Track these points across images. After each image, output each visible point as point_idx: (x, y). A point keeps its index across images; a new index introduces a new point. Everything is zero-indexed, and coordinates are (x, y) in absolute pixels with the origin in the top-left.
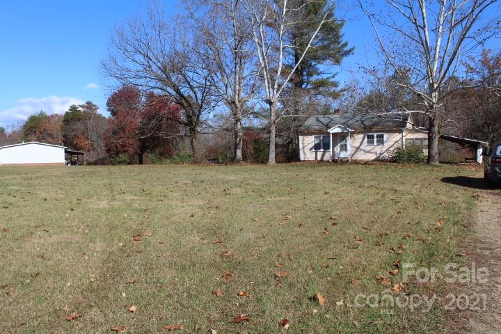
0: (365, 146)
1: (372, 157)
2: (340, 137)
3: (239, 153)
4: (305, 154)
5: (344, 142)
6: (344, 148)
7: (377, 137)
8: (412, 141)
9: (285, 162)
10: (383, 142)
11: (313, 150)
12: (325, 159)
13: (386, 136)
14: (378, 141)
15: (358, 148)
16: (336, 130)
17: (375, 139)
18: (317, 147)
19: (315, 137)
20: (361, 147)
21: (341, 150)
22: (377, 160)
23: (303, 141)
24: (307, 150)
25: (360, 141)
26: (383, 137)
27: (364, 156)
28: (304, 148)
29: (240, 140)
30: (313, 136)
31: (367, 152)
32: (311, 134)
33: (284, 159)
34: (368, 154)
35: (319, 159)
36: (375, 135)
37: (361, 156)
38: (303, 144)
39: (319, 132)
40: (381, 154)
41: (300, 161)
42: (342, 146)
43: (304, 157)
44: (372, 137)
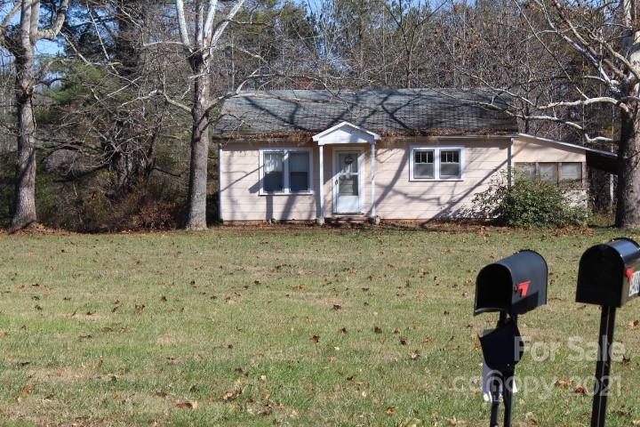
0: (409, 182)
1: (426, 212)
2: (346, 156)
3: (28, 199)
4: (233, 202)
5: (348, 172)
6: (351, 186)
7: (443, 156)
8: (531, 169)
9: (167, 227)
10: (457, 172)
11: (262, 191)
12: (295, 216)
13: (465, 154)
14: (443, 169)
15: (389, 188)
16: (337, 136)
17: (437, 163)
18: (271, 184)
19: (266, 155)
20: (397, 186)
21: (342, 192)
23: (229, 164)
24: (240, 192)
25: (396, 166)
26: (457, 158)
27: (404, 208)
28: (229, 186)
29: (30, 160)
30: (261, 152)
31: (413, 198)
32: (255, 146)
33: (165, 216)
34: (415, 204)
35: (277, 216)
36: (437, 151)
37: (394, 210)
38: (229, 173)
39: (282, 141)
40: (452, 204)
41: (222, 221)
42: (343, 179)
43: (233, 213)
44: (428, 157)
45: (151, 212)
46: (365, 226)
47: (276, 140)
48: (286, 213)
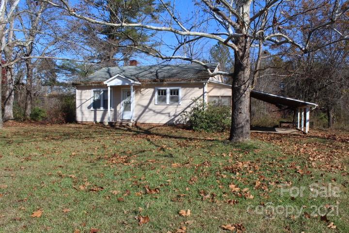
0: (155, 105)
1: (163, 120)
2: (127, 92)
4: (82, 113)
5: (126, 100)
6: (127, 106)
7: (172, 92)
10: (178, 100)
11: (92, 108)
12: (106, 121)
13: (182, 92)
14: (171, 99)
15: (146, 107)
16: (116, 82)
17: (168, 96)
18: (96, 105)
19: (94, 91)
20: (150, 106)
21: (125, 110)
22: (170, 124)
23: (81, 96)
24: (85, 108)
25: (150, 97)
26: (178, 94)
27: (153, 117)
28: (81, 105)
29: (10, 94)
30: (92, 90)
31: (158, 113)
32: (89, 88)
34: (159, 115)
35: (98, 120)
36: (168, 90)
37: (150, 119)
38: (81, 100)
40: (175, 116)
41: (76, 122)
42: (125, 103)
43: (82, 118)
44: (164, 93)
47: (96, 85)
48: (103, 118)
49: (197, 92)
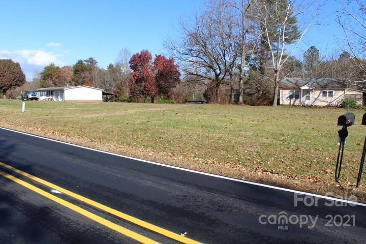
0: (321, 98)
1: (325, 104)
2: (307, 92)
3: (241, 99)
4: (283, 101)
5: (308, 95)
6: (308, 98)
7: (329, 92)
8: (349, 96)
9: (269, 105)
10: (332, 96)
11: (289, 99)
12: (296, 104)
13: (334, 92)
14: (329, 95)
15: (317, 99)
16: (306, 87)
17: (328, 94)
18: (291, 97)
19: (290, 91)
20: (319, 98)
21: (306, 99)
22: (328, 106)
24: (284, 98)
25: (318, 94)
26: (332, 93)
27: (320, 103)
28: (282, 97)
29: (242, 91)
31: (322, 101)
32: (288, 89)
35: (292, 104)
36: (328, 91)
37: (318, 103)
38: (282, 94)
39: (294, 88)
40: (331, 103)
41: (280, 105)
42: (306, 97)
43: (283, 103)
44: (326, 93)
45: (265, 102)
46: (311, 106)
47: (292, 88)
48: (294, 103)
49: (341, 93)
